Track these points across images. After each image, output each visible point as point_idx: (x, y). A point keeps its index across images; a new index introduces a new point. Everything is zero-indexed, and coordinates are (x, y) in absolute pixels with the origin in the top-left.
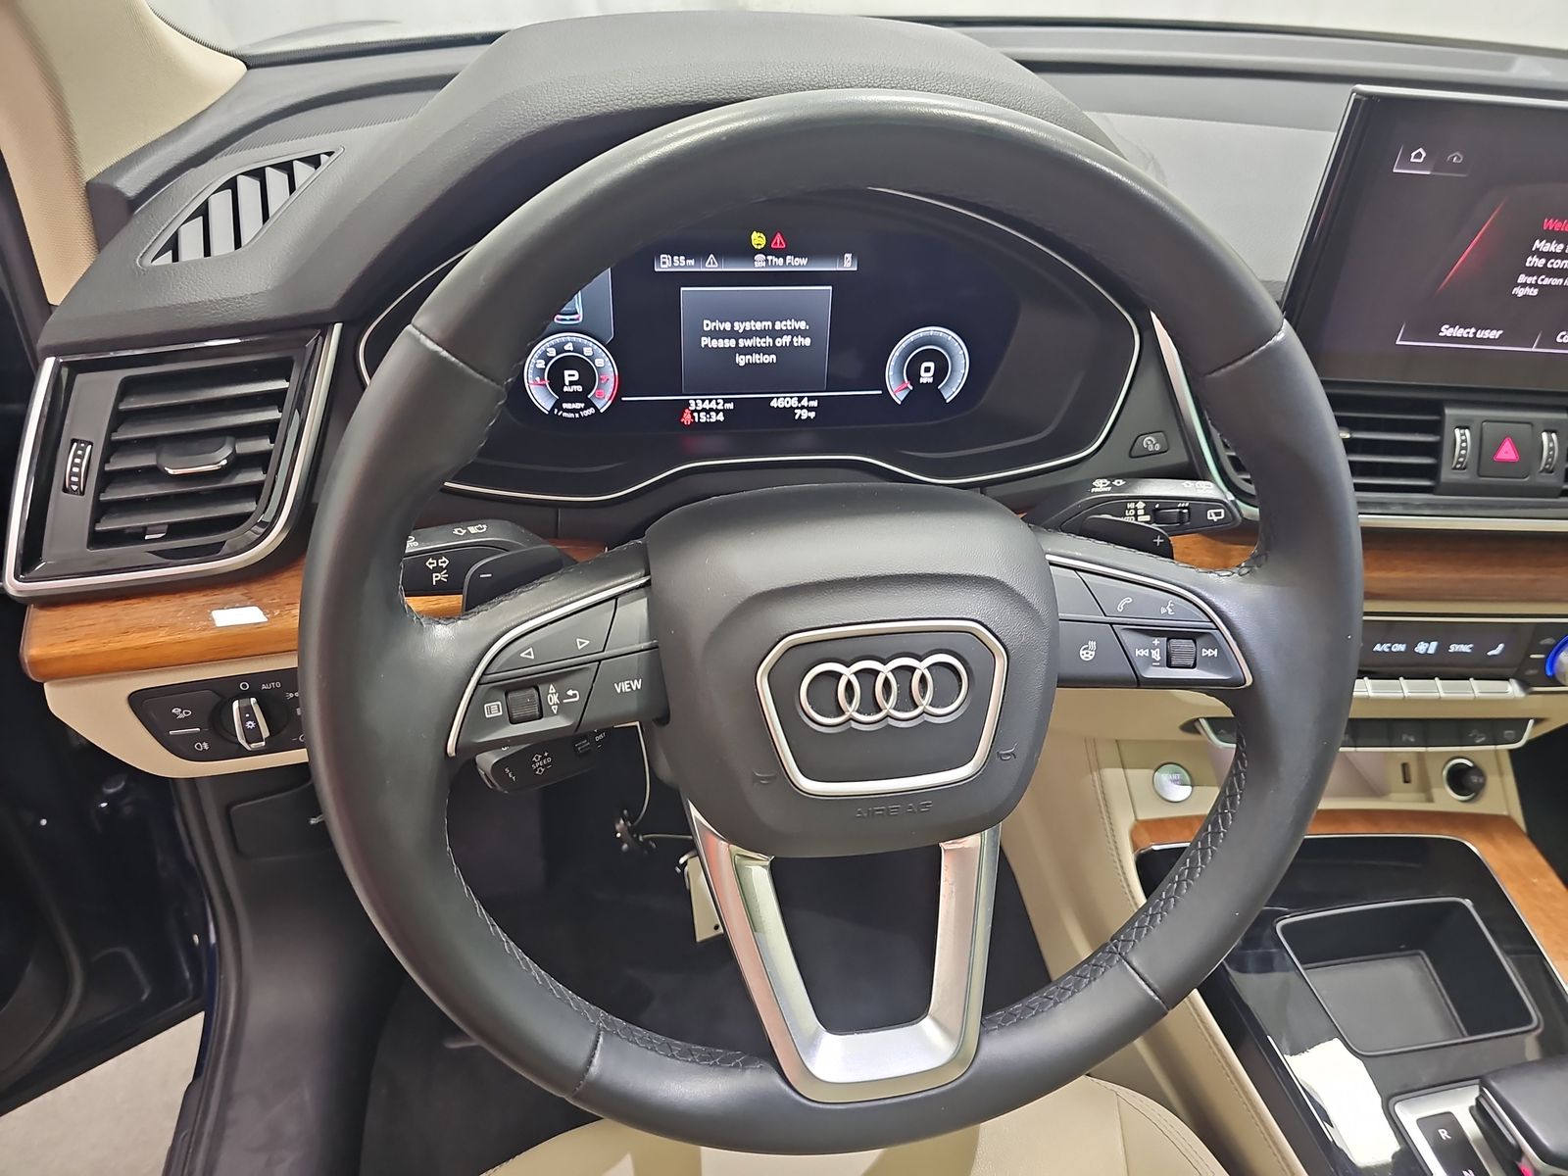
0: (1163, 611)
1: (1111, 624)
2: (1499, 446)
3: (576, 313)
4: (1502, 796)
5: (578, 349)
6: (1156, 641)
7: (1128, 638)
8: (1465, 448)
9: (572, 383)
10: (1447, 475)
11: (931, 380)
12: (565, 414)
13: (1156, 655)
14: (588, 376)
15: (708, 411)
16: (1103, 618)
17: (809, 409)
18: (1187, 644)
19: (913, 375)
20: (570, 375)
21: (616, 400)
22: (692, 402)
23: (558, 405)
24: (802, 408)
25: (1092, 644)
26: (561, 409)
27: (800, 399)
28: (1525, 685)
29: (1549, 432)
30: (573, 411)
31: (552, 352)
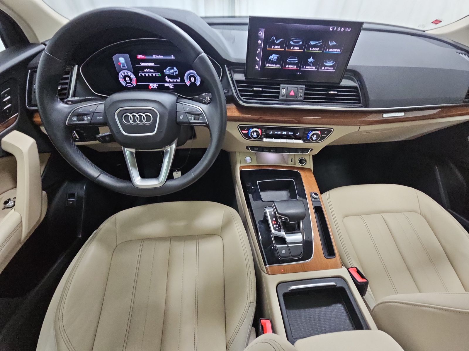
0: (194, 110)
1: (185, 112)
2: (290, 92)
3: (125, 66)
4: (310, 164)
5: (127, 73)
6: (193, 116)
7: (188, 115)
8: (284, 92)
9: (128, 80)
10: (281, 98)
11: (194, 81)
12: (128, 86)
13: (193, 118)
14: (130, 79)
15: (154, 86)
16: (184, 111)
17: (172, 86)
18: (198, 116)
19: (190, 80)
20: (127, 79)
21: (137, 84)
22: (150, 84)
23: (126, 84)
24: (171, 86)
25: (182, 116)
26: (127, 85)
27: (170, 84)
28: (304, 141)
29: (301, 89)
30: (130, 86)
31: (123, 74)
